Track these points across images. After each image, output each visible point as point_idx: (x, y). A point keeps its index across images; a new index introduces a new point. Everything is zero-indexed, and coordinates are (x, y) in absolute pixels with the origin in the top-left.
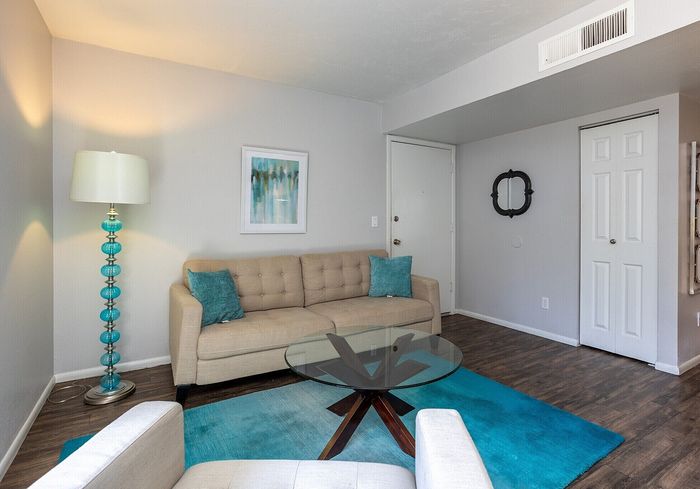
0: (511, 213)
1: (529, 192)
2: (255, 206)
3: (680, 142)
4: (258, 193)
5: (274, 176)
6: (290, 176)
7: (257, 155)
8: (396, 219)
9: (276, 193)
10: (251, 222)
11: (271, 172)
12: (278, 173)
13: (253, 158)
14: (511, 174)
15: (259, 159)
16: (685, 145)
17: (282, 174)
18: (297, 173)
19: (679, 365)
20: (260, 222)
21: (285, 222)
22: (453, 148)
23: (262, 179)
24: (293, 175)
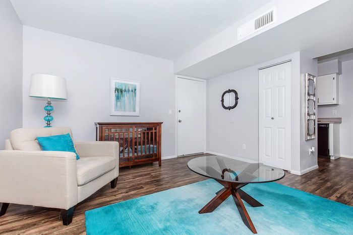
0: (230, 108)
1: (237, 98)
2: (117, 104)
3: (301, 73)
4: (118, 98)
5: (125, 91)
6: (132, 91)
7: (117, 81)
8: (180, 111)
9: (126, 98)
10: (115, 110)
11: (124, 89)
12: (127, 90)
13: (115, 83)
14: (229, 91)
15: (119, 83)
16: (303, 75)
17: (129, 90)
18: (135, 90)
19: (300, 171)
20: (119, 111)
21: (130, 111)
22: (205, 81)
23: (120, 92)
24: (134, 91)
